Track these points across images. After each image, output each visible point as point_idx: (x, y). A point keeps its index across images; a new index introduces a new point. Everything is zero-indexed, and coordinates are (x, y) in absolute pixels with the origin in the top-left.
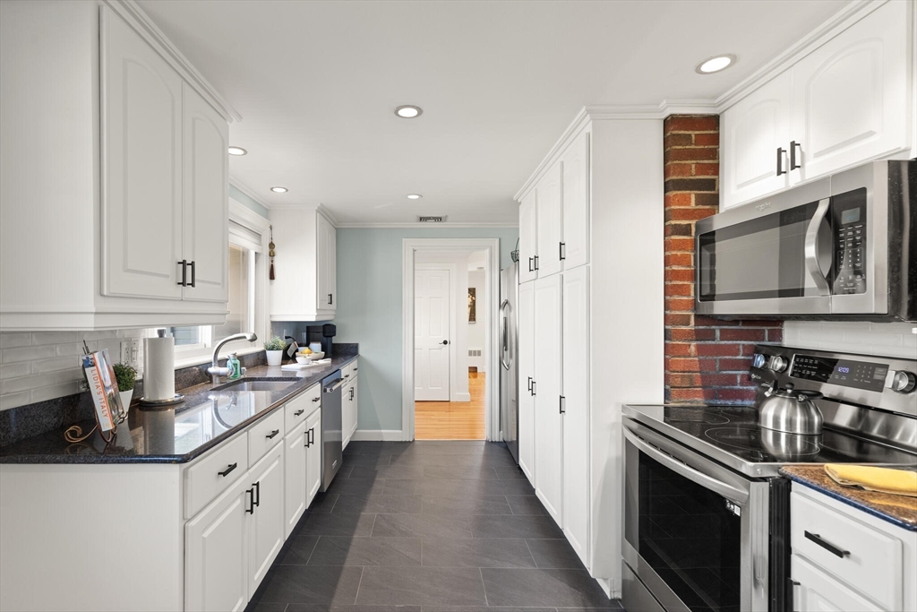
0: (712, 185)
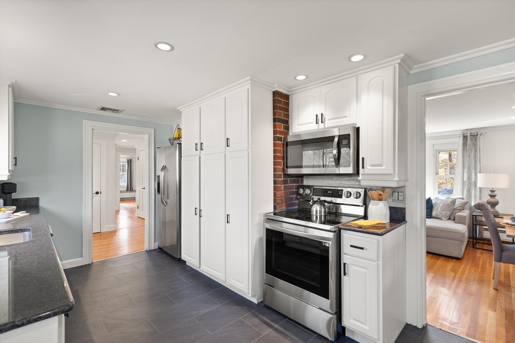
0: (287, 122)
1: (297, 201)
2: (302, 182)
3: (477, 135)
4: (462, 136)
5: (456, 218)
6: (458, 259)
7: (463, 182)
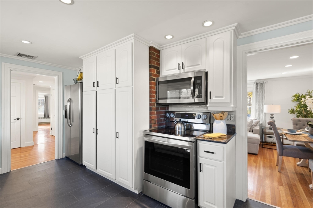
0: (158, 68)
1: (165, 122)
2: (168, 109)
3: (263, 83)
4: (255, 84)
5: (253, 131)
6: (256, 155)
7: (256, 110)
